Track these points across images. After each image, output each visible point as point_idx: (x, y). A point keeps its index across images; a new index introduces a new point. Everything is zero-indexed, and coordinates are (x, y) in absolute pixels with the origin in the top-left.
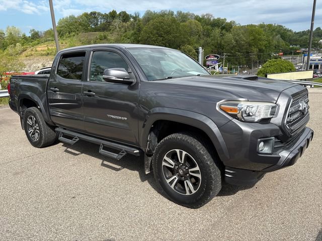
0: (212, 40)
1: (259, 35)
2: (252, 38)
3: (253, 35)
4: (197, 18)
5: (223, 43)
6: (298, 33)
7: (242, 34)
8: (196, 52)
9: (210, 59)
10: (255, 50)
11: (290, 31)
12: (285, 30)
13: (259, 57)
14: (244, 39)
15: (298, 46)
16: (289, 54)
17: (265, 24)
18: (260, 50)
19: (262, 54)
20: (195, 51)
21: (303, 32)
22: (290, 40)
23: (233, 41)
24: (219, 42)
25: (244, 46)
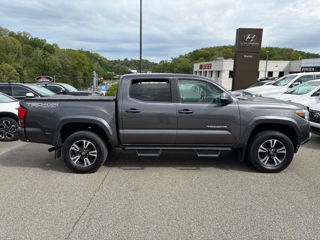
0: (34, 60)
1: (83, 60)
2: (76, 62)
3: (77, 60)
4: (12, 34)
5: (47, 65)
6: (111, 61)
7: (67, 57)
8: (17, 72)
9: (41, 80)
10: (80, 73)
11: (105, 59)
12: (101, 57)
13: (85, 80)
14: (70, 62)
15: (113, 73)
16: (108, 79)
17: (84, 50)
18: (85, 74)
19: (86, 77)
20: (15, 71)
21: (115, 61)
22: (106, 67)
23: (59, 63)
24: (43, 63)
25: (69, 69)
